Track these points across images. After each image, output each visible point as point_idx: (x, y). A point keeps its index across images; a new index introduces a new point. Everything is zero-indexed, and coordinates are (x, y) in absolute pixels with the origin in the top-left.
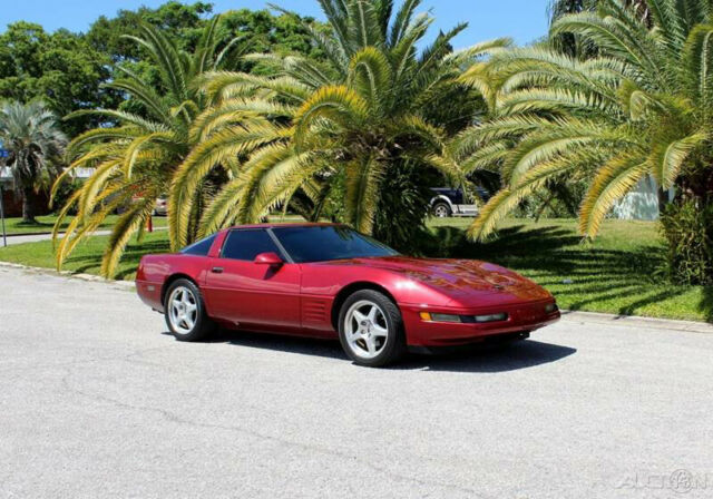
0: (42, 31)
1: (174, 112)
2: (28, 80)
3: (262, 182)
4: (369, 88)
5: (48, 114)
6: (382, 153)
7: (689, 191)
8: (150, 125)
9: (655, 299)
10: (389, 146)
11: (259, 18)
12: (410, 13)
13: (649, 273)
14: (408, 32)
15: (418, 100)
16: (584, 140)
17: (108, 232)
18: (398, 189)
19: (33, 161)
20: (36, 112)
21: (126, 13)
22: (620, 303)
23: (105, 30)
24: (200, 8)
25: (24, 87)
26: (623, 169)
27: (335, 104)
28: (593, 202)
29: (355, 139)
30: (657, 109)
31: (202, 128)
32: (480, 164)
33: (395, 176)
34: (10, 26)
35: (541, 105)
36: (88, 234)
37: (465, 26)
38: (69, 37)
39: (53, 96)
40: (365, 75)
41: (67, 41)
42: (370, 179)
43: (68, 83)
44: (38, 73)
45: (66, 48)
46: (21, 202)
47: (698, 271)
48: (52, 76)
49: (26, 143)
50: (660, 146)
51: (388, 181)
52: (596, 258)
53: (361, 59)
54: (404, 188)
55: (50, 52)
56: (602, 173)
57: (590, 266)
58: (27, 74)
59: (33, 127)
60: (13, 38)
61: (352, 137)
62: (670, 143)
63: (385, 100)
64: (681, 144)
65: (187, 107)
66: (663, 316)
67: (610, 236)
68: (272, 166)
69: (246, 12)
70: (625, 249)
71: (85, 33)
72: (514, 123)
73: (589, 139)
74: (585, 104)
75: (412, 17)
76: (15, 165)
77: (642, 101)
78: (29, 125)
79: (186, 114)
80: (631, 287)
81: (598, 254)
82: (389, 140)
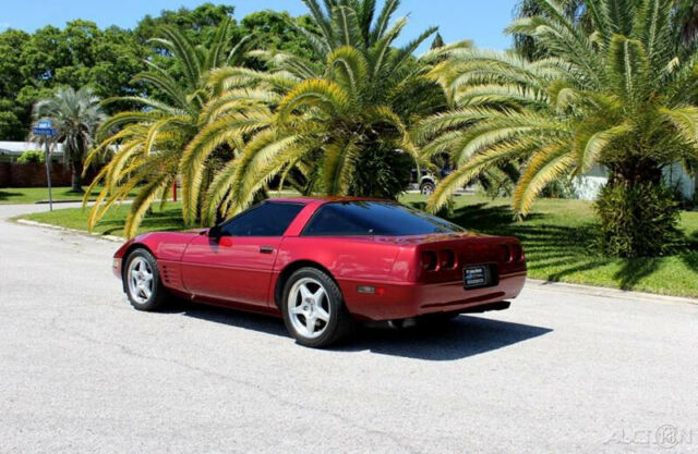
0: (95, 28)
1: (189, 98)
2: (82, 69)
3: (254, 160)
4: (349, 81)
5: (96, 99)
6: (360, 137)
7: (620, 175)
8: (171, 110)
9: (582, 268)
10: (368, 132)
11: (274, 19)
12: (388, 18)
13: (585, 246)
14: (386, 33)
15: (393, 92)
16: (524, 129)
17: (131, 202)
18: (375, 169)
19: (80, 139)
20: (86, 96)
21: (168, 13)
22: (550, 271)
23: (151, 28)
24: (224, 10)
25: (79, 75)
26: (557, 155)
27: (318, 95)
28: (527, 182)
29: (339, 124)
31: (210, 113)
32: (442, 148)
33: (372, 158)
34: (68, 23)
35: (496, 98)
36: (116, 202)
37: (436, 29)
38: (120, 32)
39: (103, 84)
40: (344, 71)
41: (117, 36)
42: (347, 160)
43: (116, 72)
44: (90, 64)
45: (115, 42)
46: (72, 173)
47: (625, 245)
48: (103, 66)
49: (76, 123)
50: (584, 136)
51: (366, 162)
52: (545, 233)
53: (338, 56)
54: (380, 168)
55: (101, 46)
56: (535, 158)
57: (537, 240)
58: (82, 64)
59: (82, 110)
60: (70, 33)
61: (336, 123)
62: (594, 133)
63: (364, 93)
64: (603, 134)
65: (201, 94)
66: (586, 283)
67: (561, 214)
68: (263, 146)
70: (572, 225)
71: (132, 30)
72: (468, 113)
73: (529, 129)
74: (533, 97)
75: (390, 21)
76: (65, 142)
78: (79, 108)
80: (566, 258)
81: (547, 229)
82: (367, 126)
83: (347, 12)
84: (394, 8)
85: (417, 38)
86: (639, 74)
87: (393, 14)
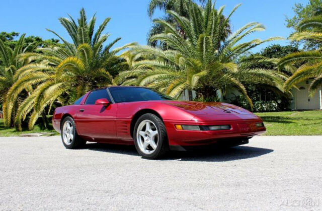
1: (6, 70)
4: (85, 59)
6: (90, 83)
7: (201, 94)
10: (93, 81)
12: (100, 33)
14: (99, 40)
15: (103, 64)
24: (14, 34)
26: (178, 85)
27: (73, 64)
30: (189, 64)
35: (148, 65)
37: (120, 39)
40: (84, 54)
53: (82, 47)
56: (171, 86)
61: (79, 77)
62: (194, 74)
63: (91, 64)
64: (198, 74)
65: (12, 68)
69: (33, 37)
72: (139, 71)
74: (164, 65)
77: (183, 60)
79: (11, 71)
82: (93, 79)
83: (84, 30)
84: (103, 29)
85: (112, 42)
86: (209, 52)
87: (102, 32)
